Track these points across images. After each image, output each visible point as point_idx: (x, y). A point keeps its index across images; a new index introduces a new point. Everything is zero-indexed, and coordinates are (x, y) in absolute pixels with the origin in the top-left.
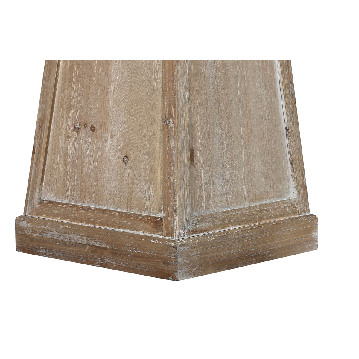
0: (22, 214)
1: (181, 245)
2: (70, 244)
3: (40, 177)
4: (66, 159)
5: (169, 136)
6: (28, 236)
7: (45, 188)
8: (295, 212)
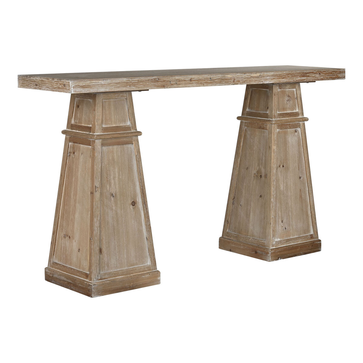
0: (47, 266)
1: (94, 285)
2: (61, 280)
3: (53, 253)
4: (61, 248)
5: (91, 244)
6: (49, 275)
7: (55, 257)
8: (149, 270)
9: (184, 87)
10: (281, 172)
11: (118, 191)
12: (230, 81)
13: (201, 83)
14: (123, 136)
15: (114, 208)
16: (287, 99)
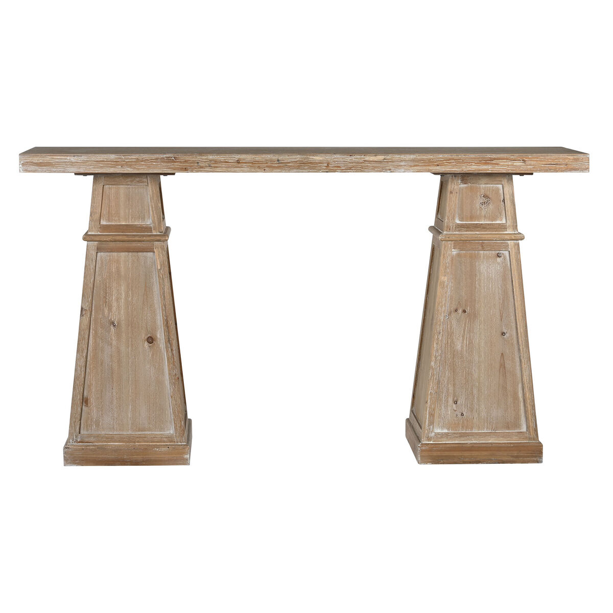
9: (225, 172)
10: (458, 321)
11: (123, 318)
12: (320, 166)
13: (259, 167)
14: (133, 239)
15: (114, 343)
16: (482, 202)
